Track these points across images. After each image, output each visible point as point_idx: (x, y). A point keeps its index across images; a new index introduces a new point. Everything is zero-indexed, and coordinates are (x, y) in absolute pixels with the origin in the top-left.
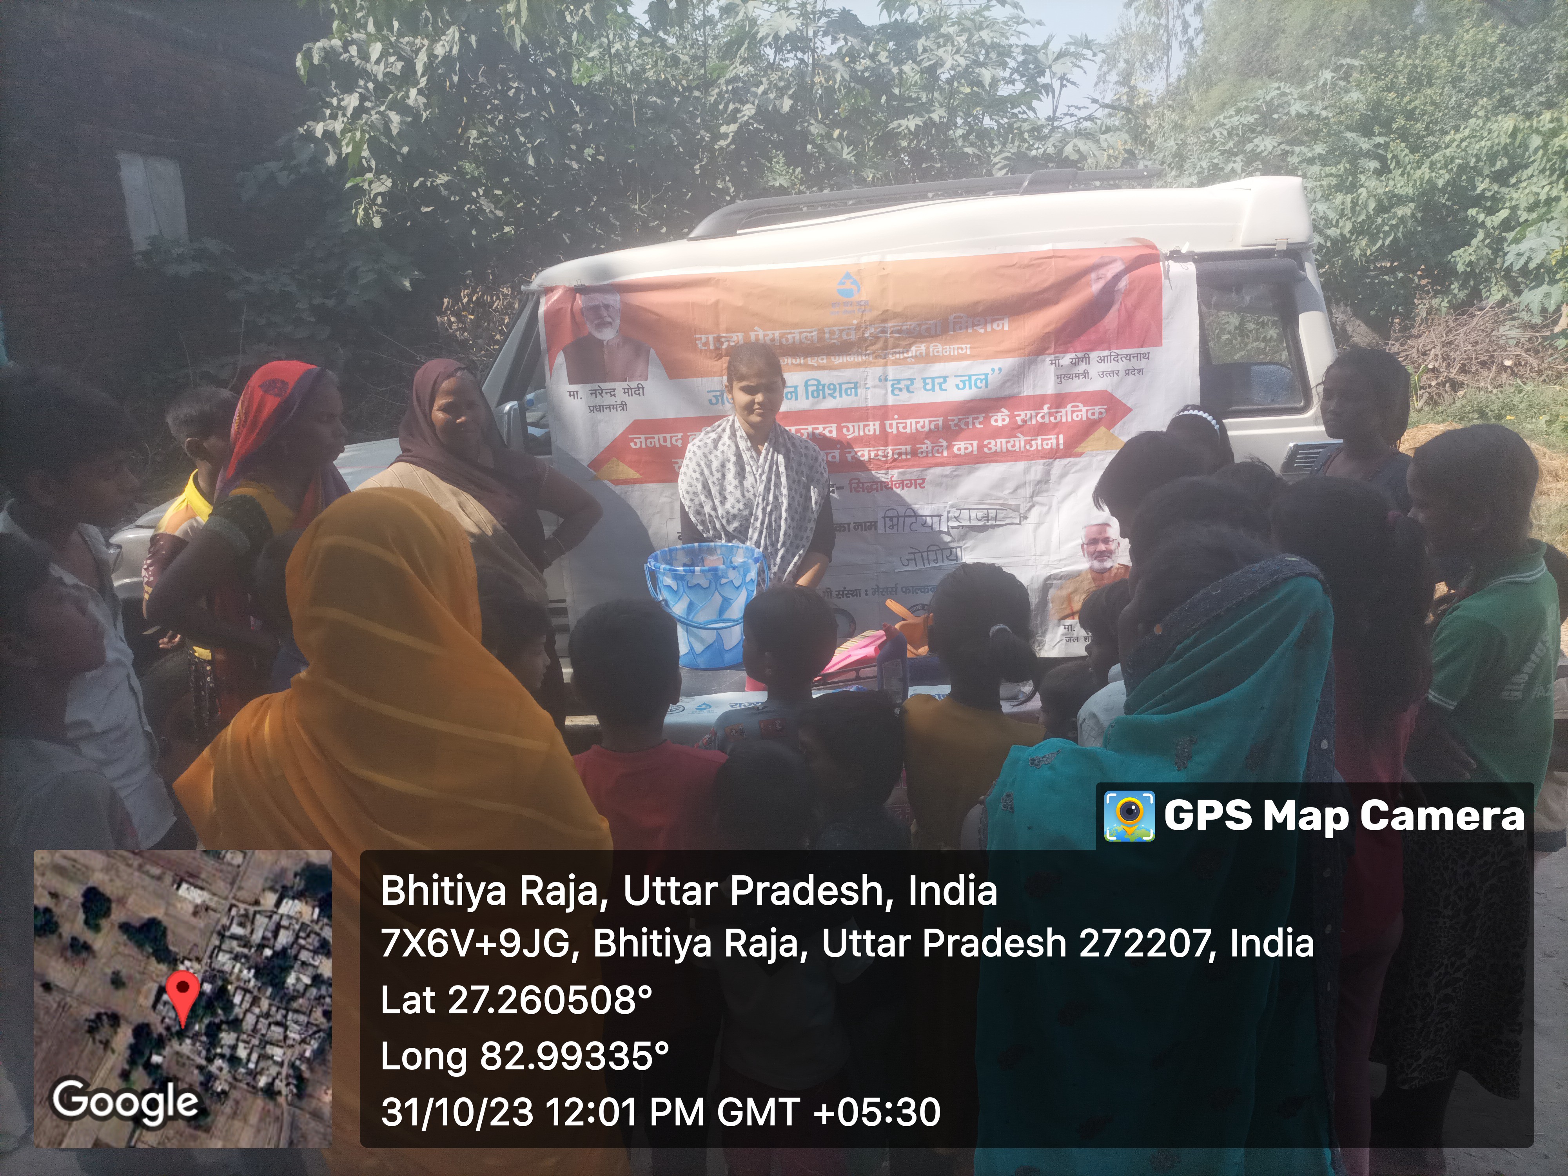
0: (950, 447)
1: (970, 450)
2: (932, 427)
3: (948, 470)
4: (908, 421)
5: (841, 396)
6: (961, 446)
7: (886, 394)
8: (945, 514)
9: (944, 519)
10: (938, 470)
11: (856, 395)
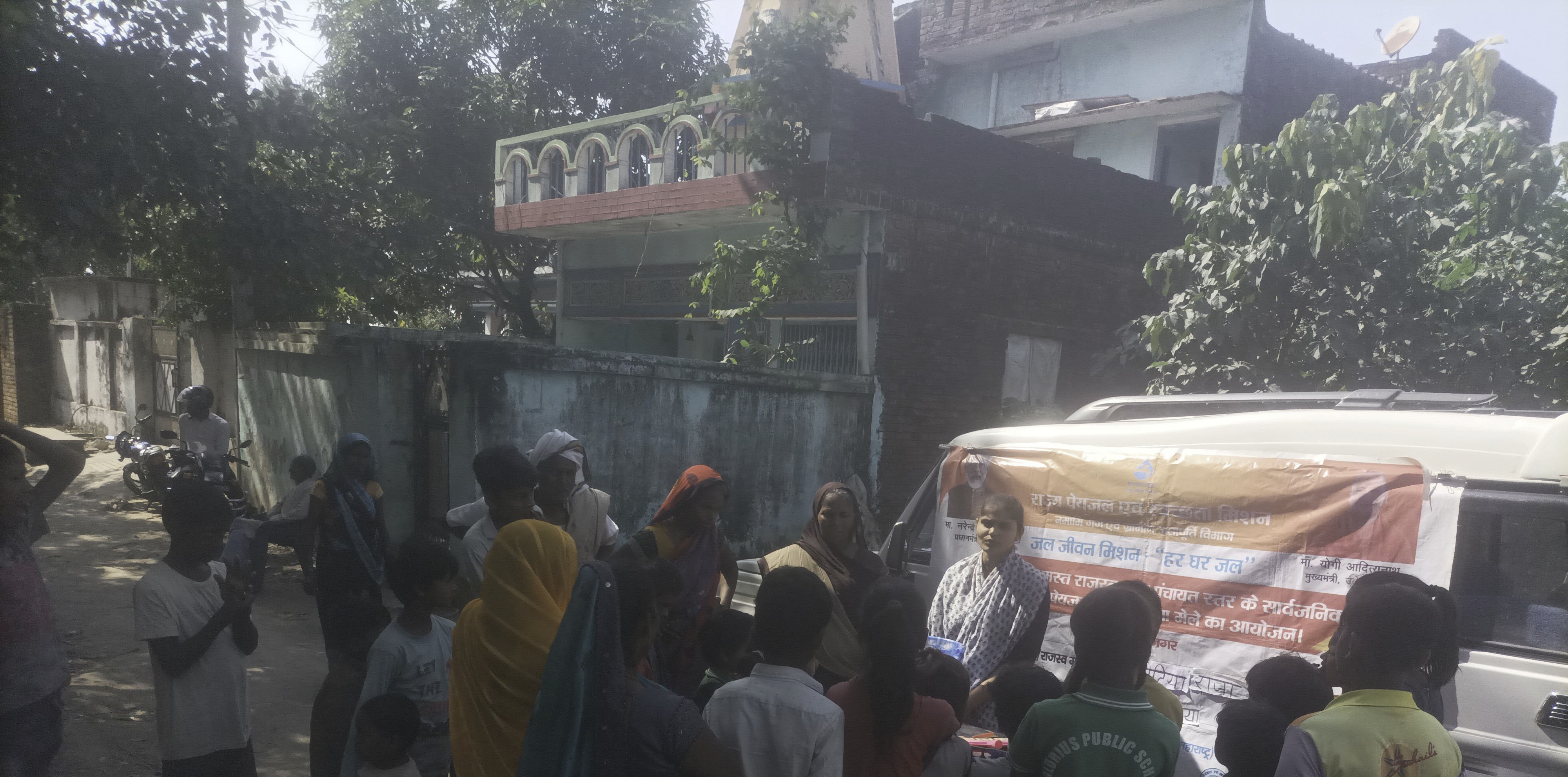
0: (1202, 619)
1: (1218, 625)
2: (1189, 599)
3: (1197, 639)
4: (1172, 590)
5: (1126, 559)
6: (1211, 621)
7: (1160, 564)
8: (1188, 677)
9: (1187, 681)
10: (1189, 637)
11: (1137, 560)
